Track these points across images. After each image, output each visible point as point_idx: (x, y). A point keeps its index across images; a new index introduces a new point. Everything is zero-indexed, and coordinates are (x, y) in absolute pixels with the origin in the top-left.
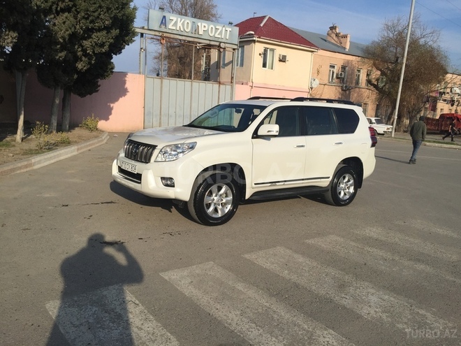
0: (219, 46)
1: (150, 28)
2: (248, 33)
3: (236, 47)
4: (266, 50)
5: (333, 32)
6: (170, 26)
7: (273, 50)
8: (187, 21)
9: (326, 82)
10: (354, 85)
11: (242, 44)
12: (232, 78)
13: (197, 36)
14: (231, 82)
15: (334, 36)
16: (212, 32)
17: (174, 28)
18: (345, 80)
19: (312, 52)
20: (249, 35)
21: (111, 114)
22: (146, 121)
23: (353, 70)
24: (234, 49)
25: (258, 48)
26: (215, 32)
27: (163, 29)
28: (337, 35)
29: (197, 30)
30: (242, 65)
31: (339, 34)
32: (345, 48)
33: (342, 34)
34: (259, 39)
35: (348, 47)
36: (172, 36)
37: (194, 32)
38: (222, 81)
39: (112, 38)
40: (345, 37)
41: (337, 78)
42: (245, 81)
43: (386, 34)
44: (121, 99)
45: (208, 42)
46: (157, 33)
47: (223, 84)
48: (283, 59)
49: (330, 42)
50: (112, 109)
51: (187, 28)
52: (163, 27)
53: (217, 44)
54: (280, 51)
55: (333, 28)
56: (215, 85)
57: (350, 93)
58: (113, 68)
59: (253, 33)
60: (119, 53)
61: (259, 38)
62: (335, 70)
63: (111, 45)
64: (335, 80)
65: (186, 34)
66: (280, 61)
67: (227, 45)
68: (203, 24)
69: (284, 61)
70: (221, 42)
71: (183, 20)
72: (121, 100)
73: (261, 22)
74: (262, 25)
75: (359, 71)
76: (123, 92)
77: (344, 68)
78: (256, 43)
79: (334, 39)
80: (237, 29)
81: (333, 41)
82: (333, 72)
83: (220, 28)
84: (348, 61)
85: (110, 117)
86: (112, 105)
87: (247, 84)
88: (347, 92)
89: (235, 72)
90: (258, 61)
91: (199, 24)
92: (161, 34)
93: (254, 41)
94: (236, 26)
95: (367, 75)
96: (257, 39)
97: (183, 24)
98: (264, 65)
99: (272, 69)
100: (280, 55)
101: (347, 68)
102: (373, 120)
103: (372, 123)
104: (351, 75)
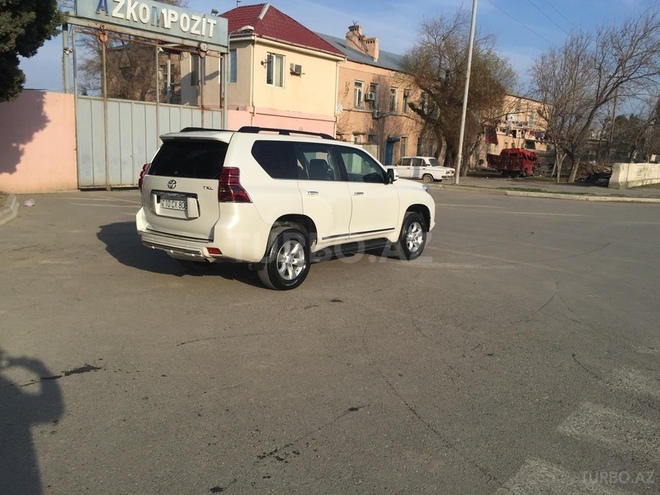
0: (198, 48)
1: (79, 15)
2: (244, 28)
3: (224, 50)
4: (270, 57)
5: (354, 34)
6: (115, 12)
7: (280, 57)
8: (143, 5)
9: (351, 107)
10: (388, 111)
11: (235, 45)
12: (222, 100)
13: (161, 30)
14: (221, 107)
15: (356, 40)
16: (185, 25)
17: (122, 16)
18: (376, 103)
19: (337, 61)
20: (246, 31)
21: (18, 161)
22: (81, 173)
23: (386, 89)
24: (222, 54)
25: (259, 53)
26: (191, 26)
27: (102, 16)
28: (361, 38)
29: (160, 21)
30: (234, 79)
31: (364, 36)
32: (373, 58)
33: (367, 37)
34: (259, 39)
35: (376, 56)
36: (119, 29)
37: (155, 23)
38: (205, 104)
39: (23, 27)
40: (372, 41)
41: (366, 100)
42: (241, 105)
43: (426, 39)
44: (36, 135)
45: (180, 41)
46: (93, 24)
47: (209, 109)
48: (296, 72)
49: (351, 49)
50: (21, 153)
51: (144, 16)
52: (102, 13)
53: (195, 44)
54: (291, 59)
55: (354, 28)
56: (194, 111)
57: (384, 121)
58: (22, 81)
59: (252, 28)
60: (33, 55)
61: (261, 37)
62: (363, 89)
63: (20, 39)
64: (363, 104)
65: (142, 27)
66: (293, 73)
67: (211, 47)
68: (171, 12)
69: (298, 75)
70: (200, 42)
71: (136, 3)
72: (38, 136)
73: (259, 14)
74: (261, 17)
75: (393, 91)
76: (41, 122)
77: (373, 86)
78: (256, 46)
79: (356, 44)
80: (225, 22)
81: (355, 47)
82: (360, 93)
83: (199, 19)
84: (379, 77)
85: (18, 166)
86: (21, 146)
87: (245, 109)
88: (381, 121)
89: (226, 89)
90: (260, 73)
91: (164, 11)
92: (98, 26)
93: (253, 42)
94: (223, 16)
95: (405, 97)
96: (257, 39)
97: (137, 10)
98: (269, 81)
99: (281, 86)
100: (292, 65)
101: (378, 87)
102: (427, 160)
103: (425, 165)
104: (384, 96)
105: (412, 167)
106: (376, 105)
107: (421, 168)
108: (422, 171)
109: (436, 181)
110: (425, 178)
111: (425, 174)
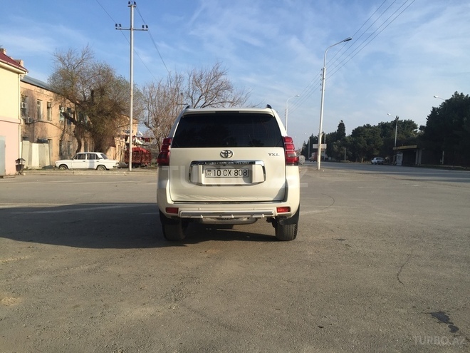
10: (36, 118)
18: (27, 111)
19: (19, 73)
23: (33, 103)
57: (34, 126)
75: (38, 103)
77: (24, 98)
88: (31, 126)
95: (48, 108)
101: (27, 99)
102: (99, 154)
103: (97, 158)
104: (33, 106)
105: (86, 160)
106: (27, 113)
107: (95, 160)
108: (96, 163)
109: (108, 170)
110: (99, 168)
111: (98, 166)
